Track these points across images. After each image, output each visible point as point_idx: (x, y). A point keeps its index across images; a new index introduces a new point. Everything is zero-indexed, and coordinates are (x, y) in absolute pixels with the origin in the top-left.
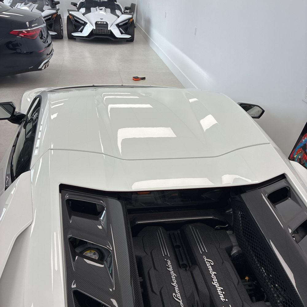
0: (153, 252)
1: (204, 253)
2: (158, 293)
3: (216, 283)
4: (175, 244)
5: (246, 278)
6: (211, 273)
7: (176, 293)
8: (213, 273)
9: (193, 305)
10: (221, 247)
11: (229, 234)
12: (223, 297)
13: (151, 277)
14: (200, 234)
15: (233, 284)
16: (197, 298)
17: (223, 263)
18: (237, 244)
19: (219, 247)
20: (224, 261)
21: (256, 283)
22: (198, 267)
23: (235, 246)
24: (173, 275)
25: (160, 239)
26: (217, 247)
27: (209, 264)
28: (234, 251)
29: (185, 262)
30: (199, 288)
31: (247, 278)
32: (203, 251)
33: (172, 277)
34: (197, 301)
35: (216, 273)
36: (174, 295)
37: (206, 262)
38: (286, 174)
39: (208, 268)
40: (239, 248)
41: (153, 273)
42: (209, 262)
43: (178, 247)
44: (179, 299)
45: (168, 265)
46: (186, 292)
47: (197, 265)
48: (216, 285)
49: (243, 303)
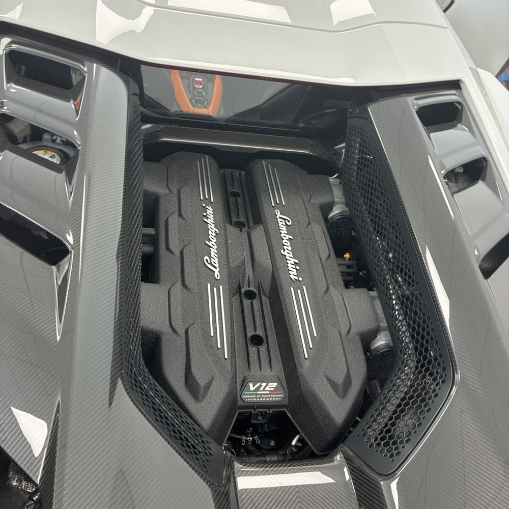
0: (182, 190)
1: (279, 205)
2: (177, 253)
3: (287, 252)
4: (230, 190)
5: (345, 256)
6: (283, 237)
7: (210, 257)
8: (286, 238)
9: (239, 282)
10: (312, 201)
11: (333, 184)
12: (296, 274)
13: (170, 227)
14: (279, 176)
15: (318, 257)
16: (249, 272)
17: (309, 224)
18: (344, 200)
19: (309, 201)
20: (312, 222)
21: (364, 274)
22: (262, 226)
23: (339, 203)
24: (213, 230)
25: (202, 173)
26: (305, 200)
27: (282, 222)
28: (336, 211)
29: (242, 219)
30: (256, 257)
31: (347, 256)
32: (278, 202)
33: (210, 232)
34: (249, 278)
35: (292, 237)
36: (207, 260)
37: (279, 220)
38: (462, 82)
39: (281, 228)
40: (345, 208)
41: (174, 221)
42: (285, 219)
43: (235, 195)
44: (215, 267)
45: (207, 214)
46: (231, 260)
47: (262, 223)
48: (287, 255)
49: (328, 287)
